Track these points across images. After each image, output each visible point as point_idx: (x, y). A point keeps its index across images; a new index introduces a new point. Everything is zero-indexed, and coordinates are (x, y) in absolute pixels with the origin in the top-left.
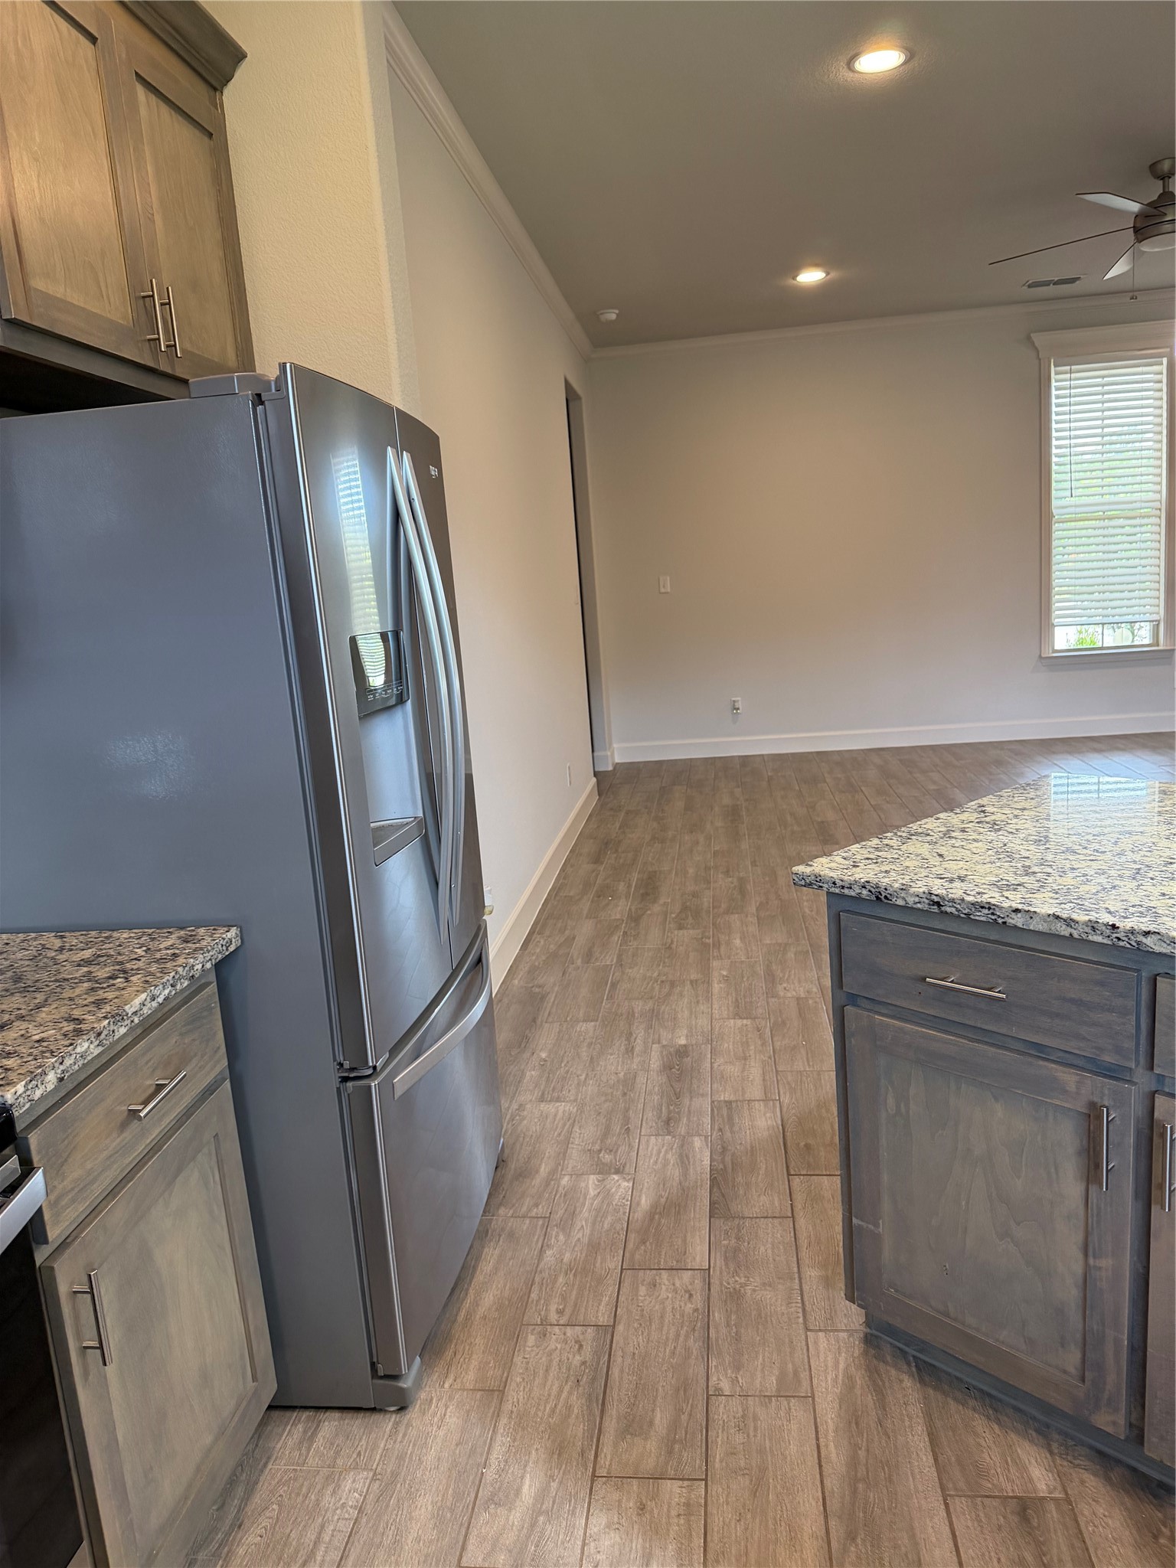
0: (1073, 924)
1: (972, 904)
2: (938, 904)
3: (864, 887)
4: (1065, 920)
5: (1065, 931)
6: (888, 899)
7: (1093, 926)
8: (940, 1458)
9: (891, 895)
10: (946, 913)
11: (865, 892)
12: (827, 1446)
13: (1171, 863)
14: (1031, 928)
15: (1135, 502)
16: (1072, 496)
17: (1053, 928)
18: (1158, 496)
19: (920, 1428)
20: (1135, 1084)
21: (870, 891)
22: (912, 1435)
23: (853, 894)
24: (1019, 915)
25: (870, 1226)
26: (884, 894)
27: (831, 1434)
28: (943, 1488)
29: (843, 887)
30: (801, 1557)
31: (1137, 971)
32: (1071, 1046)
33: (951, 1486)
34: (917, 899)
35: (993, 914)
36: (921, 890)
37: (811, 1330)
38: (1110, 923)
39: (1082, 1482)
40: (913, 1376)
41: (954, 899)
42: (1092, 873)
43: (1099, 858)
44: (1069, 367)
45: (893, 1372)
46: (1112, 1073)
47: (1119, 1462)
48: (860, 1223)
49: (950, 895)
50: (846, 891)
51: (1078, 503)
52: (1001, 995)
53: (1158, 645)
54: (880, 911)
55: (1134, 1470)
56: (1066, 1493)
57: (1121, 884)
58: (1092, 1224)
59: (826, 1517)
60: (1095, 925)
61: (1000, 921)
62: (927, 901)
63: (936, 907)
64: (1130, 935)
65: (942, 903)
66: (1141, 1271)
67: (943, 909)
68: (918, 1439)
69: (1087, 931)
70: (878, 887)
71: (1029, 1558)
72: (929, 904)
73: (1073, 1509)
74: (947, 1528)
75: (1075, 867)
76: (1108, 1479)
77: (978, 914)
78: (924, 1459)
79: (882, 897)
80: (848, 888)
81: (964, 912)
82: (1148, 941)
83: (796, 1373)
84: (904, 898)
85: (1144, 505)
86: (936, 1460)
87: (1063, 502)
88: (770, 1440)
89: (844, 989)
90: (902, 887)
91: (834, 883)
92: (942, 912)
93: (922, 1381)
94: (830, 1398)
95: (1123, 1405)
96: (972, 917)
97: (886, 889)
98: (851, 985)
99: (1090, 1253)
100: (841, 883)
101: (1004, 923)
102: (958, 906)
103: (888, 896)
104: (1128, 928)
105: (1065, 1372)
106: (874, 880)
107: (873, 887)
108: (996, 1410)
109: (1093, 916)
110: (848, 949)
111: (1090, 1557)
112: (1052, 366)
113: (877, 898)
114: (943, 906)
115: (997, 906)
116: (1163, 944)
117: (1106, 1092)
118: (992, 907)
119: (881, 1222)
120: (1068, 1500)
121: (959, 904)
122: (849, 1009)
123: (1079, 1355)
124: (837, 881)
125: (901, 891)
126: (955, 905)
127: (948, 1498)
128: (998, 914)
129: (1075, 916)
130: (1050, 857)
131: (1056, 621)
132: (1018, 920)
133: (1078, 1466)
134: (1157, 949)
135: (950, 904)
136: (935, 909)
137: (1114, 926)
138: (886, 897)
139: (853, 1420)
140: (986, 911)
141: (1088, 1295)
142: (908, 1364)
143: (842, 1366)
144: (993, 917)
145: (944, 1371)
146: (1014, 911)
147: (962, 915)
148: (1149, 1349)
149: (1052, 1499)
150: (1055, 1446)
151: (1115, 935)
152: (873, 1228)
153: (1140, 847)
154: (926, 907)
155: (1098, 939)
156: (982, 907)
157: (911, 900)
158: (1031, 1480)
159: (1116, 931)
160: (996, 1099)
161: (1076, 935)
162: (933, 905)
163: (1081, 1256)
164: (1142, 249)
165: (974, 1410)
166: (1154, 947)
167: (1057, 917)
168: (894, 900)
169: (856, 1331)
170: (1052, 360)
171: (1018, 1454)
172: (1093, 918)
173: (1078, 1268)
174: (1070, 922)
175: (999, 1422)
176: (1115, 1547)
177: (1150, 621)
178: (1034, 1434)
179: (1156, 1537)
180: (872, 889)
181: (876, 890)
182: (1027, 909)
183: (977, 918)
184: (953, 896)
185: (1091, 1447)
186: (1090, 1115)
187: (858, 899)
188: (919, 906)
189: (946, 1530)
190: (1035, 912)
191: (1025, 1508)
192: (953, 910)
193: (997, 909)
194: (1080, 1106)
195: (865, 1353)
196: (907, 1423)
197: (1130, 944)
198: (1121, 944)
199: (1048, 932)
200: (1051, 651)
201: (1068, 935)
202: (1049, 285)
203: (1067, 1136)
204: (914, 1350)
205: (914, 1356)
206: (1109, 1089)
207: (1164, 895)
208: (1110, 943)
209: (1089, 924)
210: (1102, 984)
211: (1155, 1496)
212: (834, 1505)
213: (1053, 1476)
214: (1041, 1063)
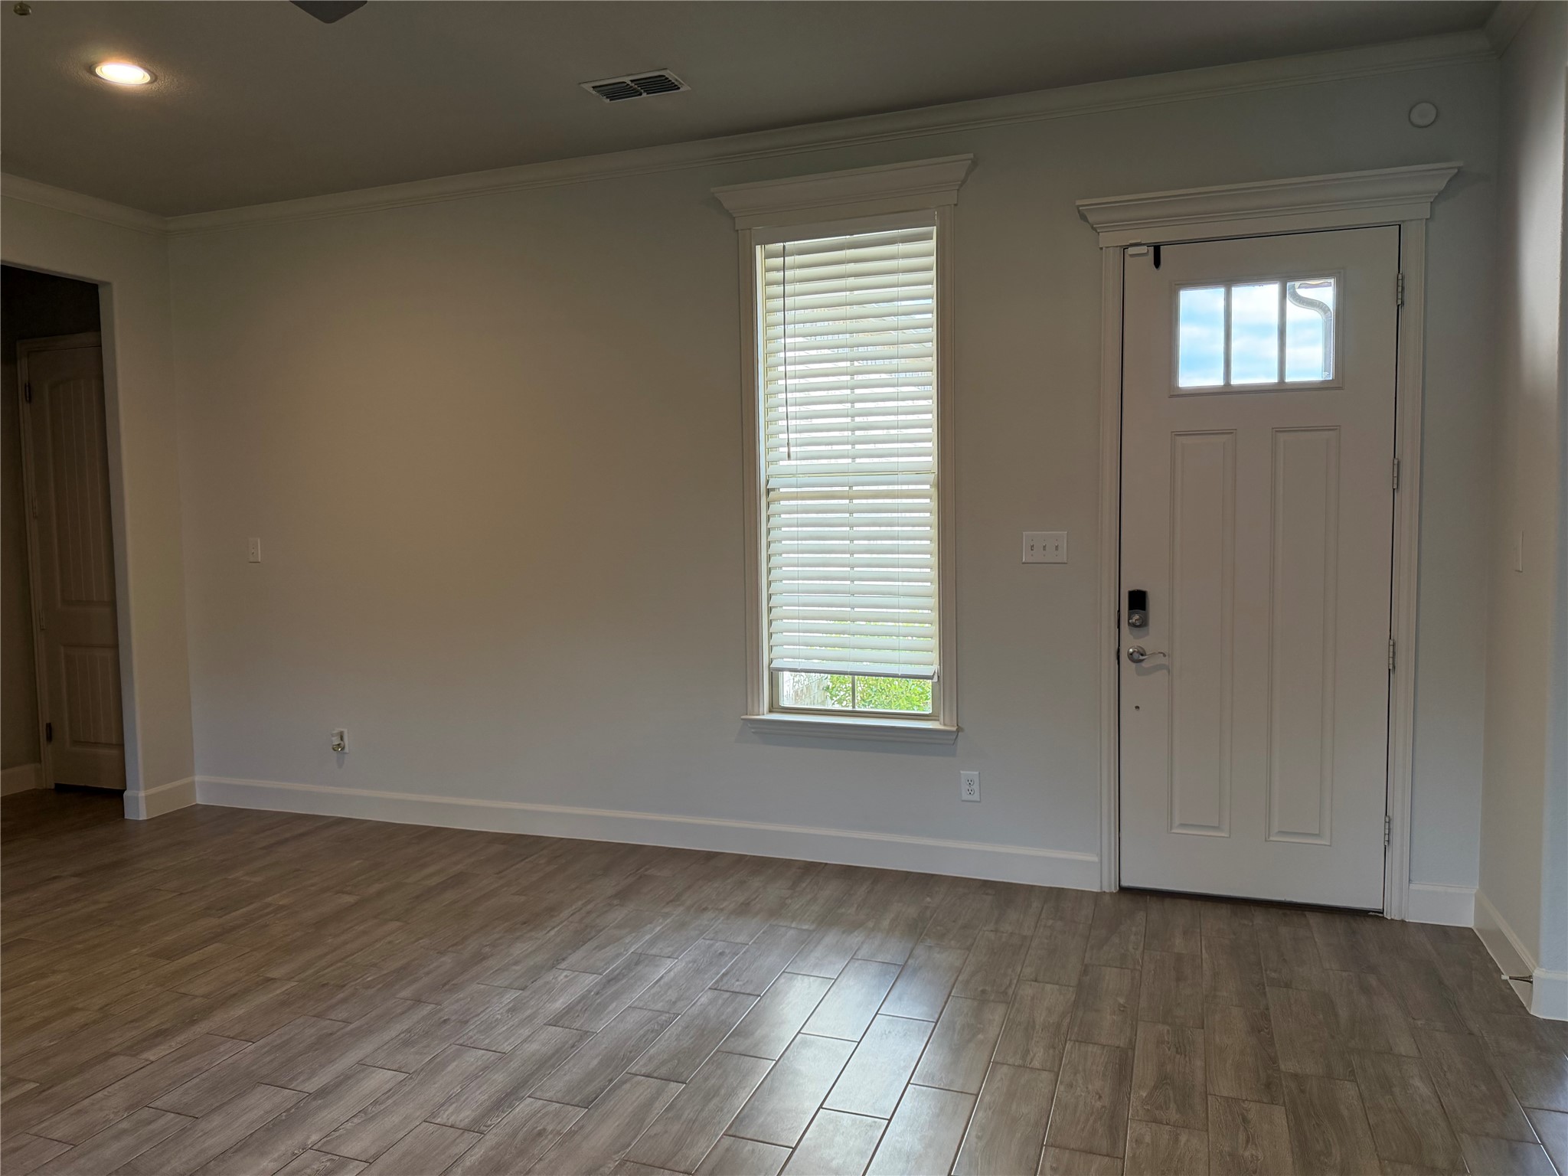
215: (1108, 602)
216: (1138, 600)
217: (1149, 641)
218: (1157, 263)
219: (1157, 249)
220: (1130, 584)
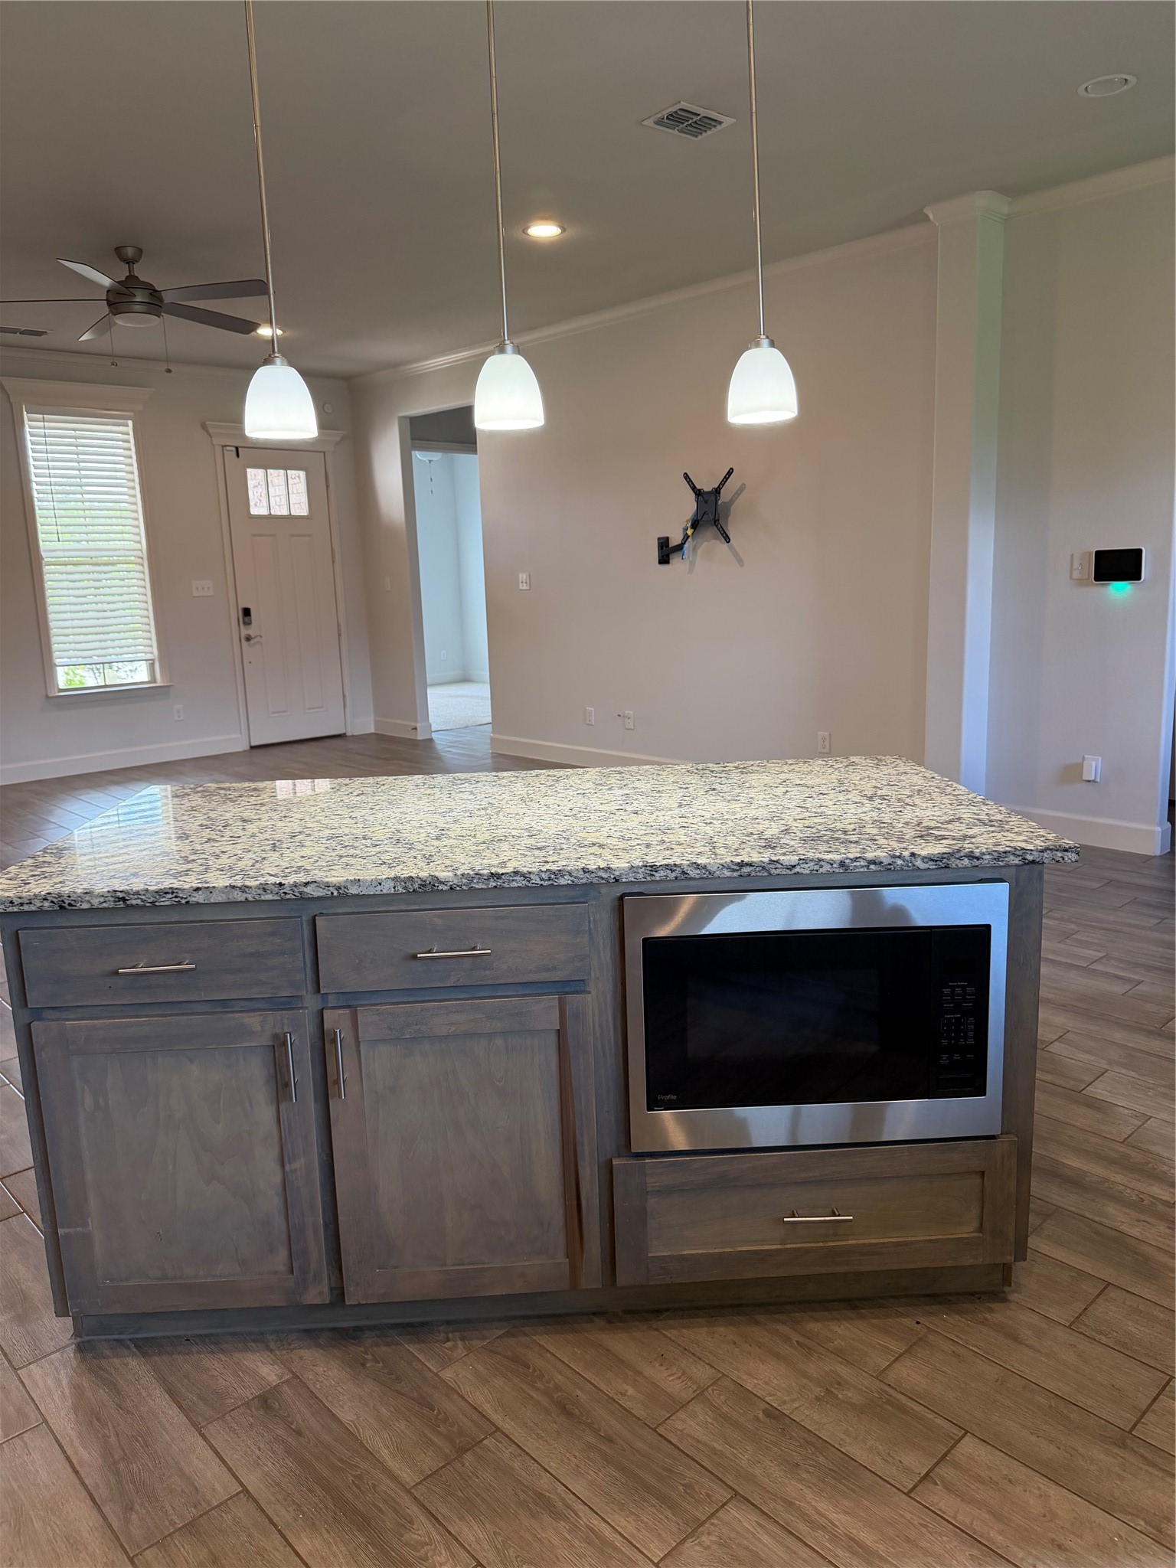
0: (247, 890)
1: (157, 892)
2: (124, 899)
3: (45, 899)
4: (240, 888)
5: (239, 896)
6: (72, 906)
7: (264, 888)
8: (184, 1403)
9: (75, 901)
10: (132, 905)
11: (46, 904)
12: (76, 1453)
13: (295, 836)
14: (212, 901)
15: (119, 550)
16: (59, 541)
17: (230, 897)
18: (138, 546)
19: (158, 1391)
20: (306, 1008)
21: (52, 902)
22: (153, 1400)
23: (34, 908)
24: (200, 892)
25: (79, 1229)
26: (67, 902)
27: (77, 1443)
28: (194, 1424)
29: (22, 904)
30: (87, 1554)
31: (300, 917)
32: (255, 992)
33: (200, 1419)
34: (102, 900)
35: (176, 897)
36: (105, 890)
37: (20, 1368)
38: (278, 882)
39: (301, 1358)
40: (135, 1354)
41: (138, 892)
42: (240, 852)
43: (239, 842)
44: (41, 416)
45: (116, 1361)
46: (288, 1004)
47: (322, 1330)
48: (67, 1230)
49: (134, 889)
50: (26, 908)
51: (66, 547)
52: (191, 966)
53: (155, 682)
54: (62, 921)
55: (334, 1329)
56: (292, 1372)
57: (268, 855)
58: (285, 1136)
59: (99, 1509)
60: (265, 887)
61: (183, 901)
62: (112, 899)
63: (121, 903)
64: (294, 888)
65: (127, 898)
66: (325, 1158)
67: (128, 902)
68: (159, 1401)
69: (259, 893)
70: (60, 897)
71: (280, 1432)
72: (115, 901)
73: (301, 1380)
74: (210, 1451)
75: (224, 850)
76: (319, 1346)
77: (162, 900)
78: (171, 1412)
79: (66, 905)
80: (27, 904)
81: (149, 901)
82: (308, 890)
83: (20, 1412)
84: (88, 901)
85: (127, 553)
86: (180, 1407)
87: (52, 545)
88: (16, 1480)
89: (29, 1006)
90: (85, 891)
91: (12, 902)
92: (128, 906)
93: (144, 1354)
94: (63, 1413)
95: (325, 1275)
96: (157, 904)
97: (69, 897)
98: (34, 999)
99: (286, 1161)
100: (20, 901)
101: (187, 902)
102: (143, 897)
103: (72, 902)
104: (292, 883)
105: (276, 1273)
106: (55, 890)
107: (55, 897)
108: (216, 1344)
109: (262, 880)
110: (30, 964)
111: (324, 1405)
112: (25, 413)
113: (61, 907)
114: (128, 900)
115: (180, 889)
116: (319, 889)
117: (286, 1022)
118: (175, 891)
119: (90, 1220)
120: (295, 1376)
121: (144, 895)
122: (36, 1026)
123: (286, 1252)
124: (15, 900)
125: (85, 895)
126: (140, 897)
127: (202, 1429)
128: (181, 895)
129: (247, 883)
130: (198, 847)
131: (57, 661)
132: (199, 898)
133: (295, 1348)
134: (316, 894)
135: (136, 897)
136: (121, 904)
137: (280, 884)
138: (70, 904)
139: (91, 1418)
140: (170, 896)
141: (288, 1198)
142: (128, 1348)
143: (65, 1382)
144: (177, 900)
145: (164, 1337)
146: (195, 890)
147: (148, 905)
148: (340, 1218)
149: (282, 1383)
150: (272, 1344)
151: (282, 891)
152: (81, 1229)
153: (265, 829)
154: (112, 905)
155: (269, 897)
156: (166, 893)
157: (96, 902)
158: (263, 1378)
159: (282, 887)
160: (191, 1061)
161: (251, 899)
162: (119, 901)
163: (277, 1168)
164: (117, 321)
165: (199, 1352)
166: (312, 893)
167: (234, 887)
168: (78, 905)
169: (67, 1346)
170: (24, 407)
171: (246, 1366)
172: (263, 882)
173: (277, 1179)
174: (244, 889)
175: (223, 1351)
176: (339, 1388)
177: (146, 660)
178: (253, 1344)
179: (363, 1365)
180: (54, 900)
181: (59, 899)
182: (206, 885)
183: (162, 904)
184: (137, 888)
185: (299, 1331)
186: (274, 1046)
187: (41, 912)
188: (105, 905)
189: (210, 1454)
190: (214, 887)
191: (266, 1402)
192: (139, 902)
193: (180, 892)
194: (265, 1040)
195: (83, 1360)
196: (144, 1394)
197: (295, 895)
198: (288, 897)
199: (227, 901)
200: (56, 691)
201: (243, 900)
202: (16, 333)
203: (256, 1070)
204: (131, 1333)
205: (130, 1340)
206: (288, 1018)
207: (304, 857)
208: (279, 898)
209: (261, 887)
210: (273, 934)
211: (354, 1339)
212: (101, 1494)
213: (278, 1366)
214: (229, 1015)
215: (235, 615)
216: (247, 612)
217: (252, 631)
218: (238, 456)
219: (237, 448)
220: (243, 605)
